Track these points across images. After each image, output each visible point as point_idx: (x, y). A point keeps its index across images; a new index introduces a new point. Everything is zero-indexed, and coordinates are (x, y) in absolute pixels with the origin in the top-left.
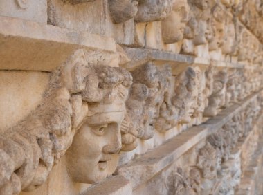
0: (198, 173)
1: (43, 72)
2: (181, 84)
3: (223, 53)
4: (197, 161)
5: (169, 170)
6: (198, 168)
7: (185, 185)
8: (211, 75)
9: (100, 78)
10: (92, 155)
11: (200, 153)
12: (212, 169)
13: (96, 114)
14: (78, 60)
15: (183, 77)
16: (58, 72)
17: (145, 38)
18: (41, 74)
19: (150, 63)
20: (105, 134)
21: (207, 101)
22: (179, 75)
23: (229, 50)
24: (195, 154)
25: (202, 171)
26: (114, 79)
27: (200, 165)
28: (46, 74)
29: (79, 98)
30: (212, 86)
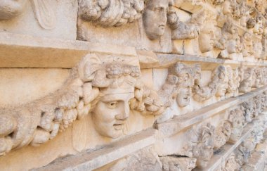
0: (229, 125)
1: (63, 68)
2: (215, 75)
3: (255, 58)
4: (229, 117)
5: (200, 125)
6: (229, 122)
7: (210, 134)
8: (242, 70)
9: (107, 72)
10: (107, 121)
11: (231, 113)
12: (238, 123)
13: (106, 95)
14: (87, 60)
15: (216, 71)
16: (76, 69)
17: (183, 49)
18: (62, 70)
19: (179, 62)
20: (117, 107)
21: (239, 84)
22: (214, 70)
23: (259, 56)
24: (227, 114)
25: (231, 124)
26: (116, 72)
27: (230, 120)
28: (67, 70)
29: (90, 85)
30: (243, 76)
